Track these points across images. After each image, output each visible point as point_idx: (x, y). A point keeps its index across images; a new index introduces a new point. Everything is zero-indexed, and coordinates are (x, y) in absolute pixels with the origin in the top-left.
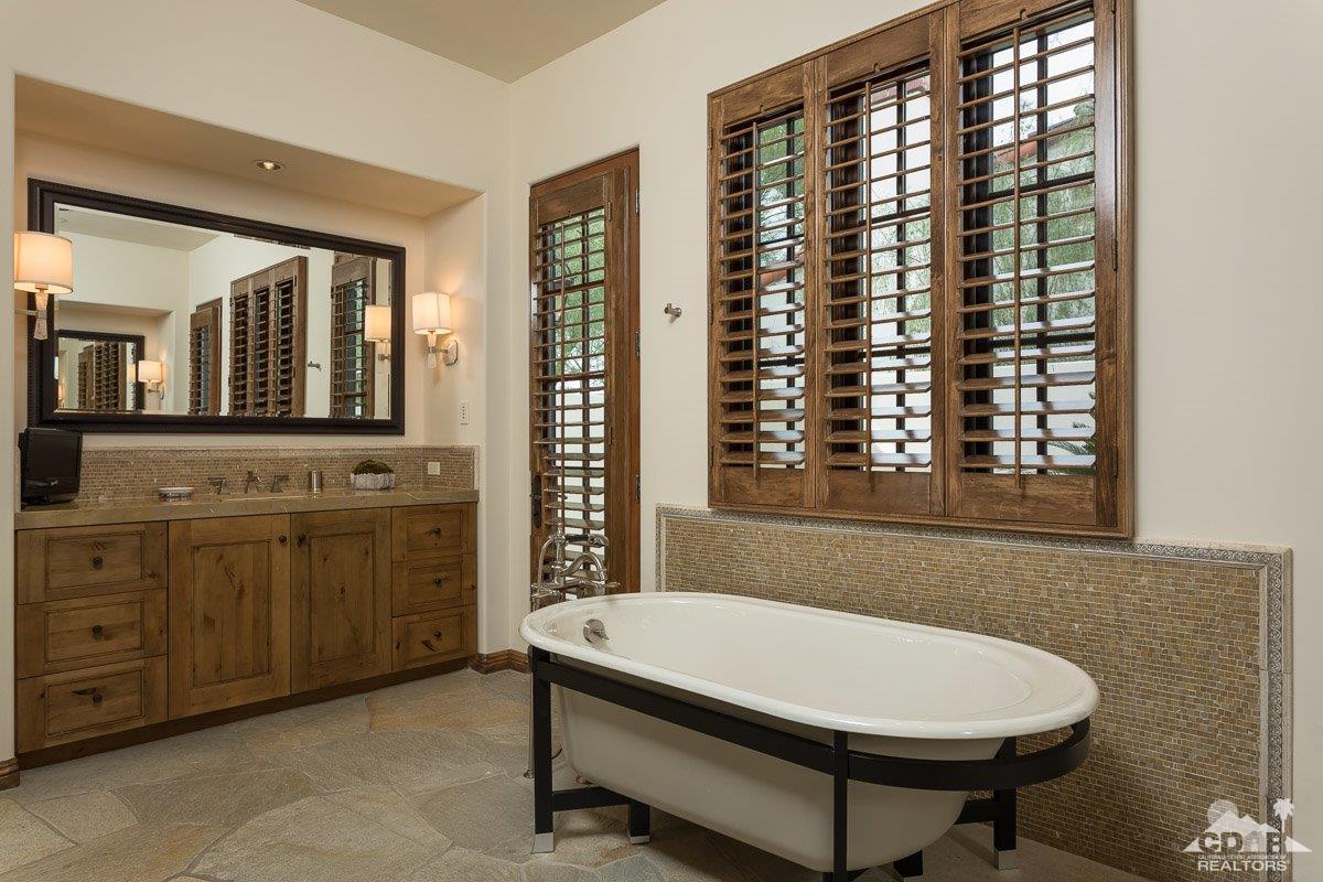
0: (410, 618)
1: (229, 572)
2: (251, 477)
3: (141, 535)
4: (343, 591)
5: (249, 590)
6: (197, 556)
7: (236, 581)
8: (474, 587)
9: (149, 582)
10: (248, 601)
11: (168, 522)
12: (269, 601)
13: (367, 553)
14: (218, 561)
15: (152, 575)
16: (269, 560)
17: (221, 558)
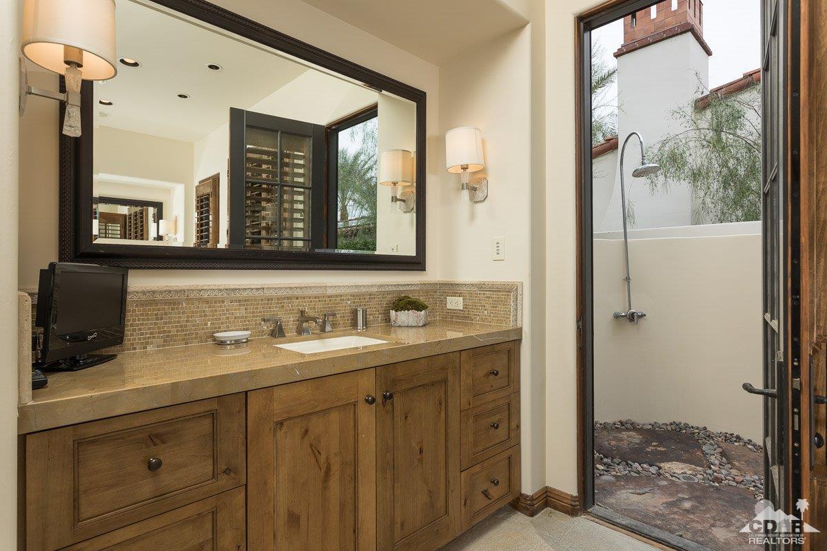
0: (473, 470)
1: (315, 450)
2: (303, 317)
3: (213, 415)
4: (421, 451)
5: (335, 469)
6: (280, 434)
7: (322, 459)
8: (518, 427)
9: (224, 481)
10: (334, 483)
11: (246, 392)
12: (355, 478)
13: (440, 404)
14: (303, 438)
15: (227, 471)
16: (355, 426)
17: (307, 431)
